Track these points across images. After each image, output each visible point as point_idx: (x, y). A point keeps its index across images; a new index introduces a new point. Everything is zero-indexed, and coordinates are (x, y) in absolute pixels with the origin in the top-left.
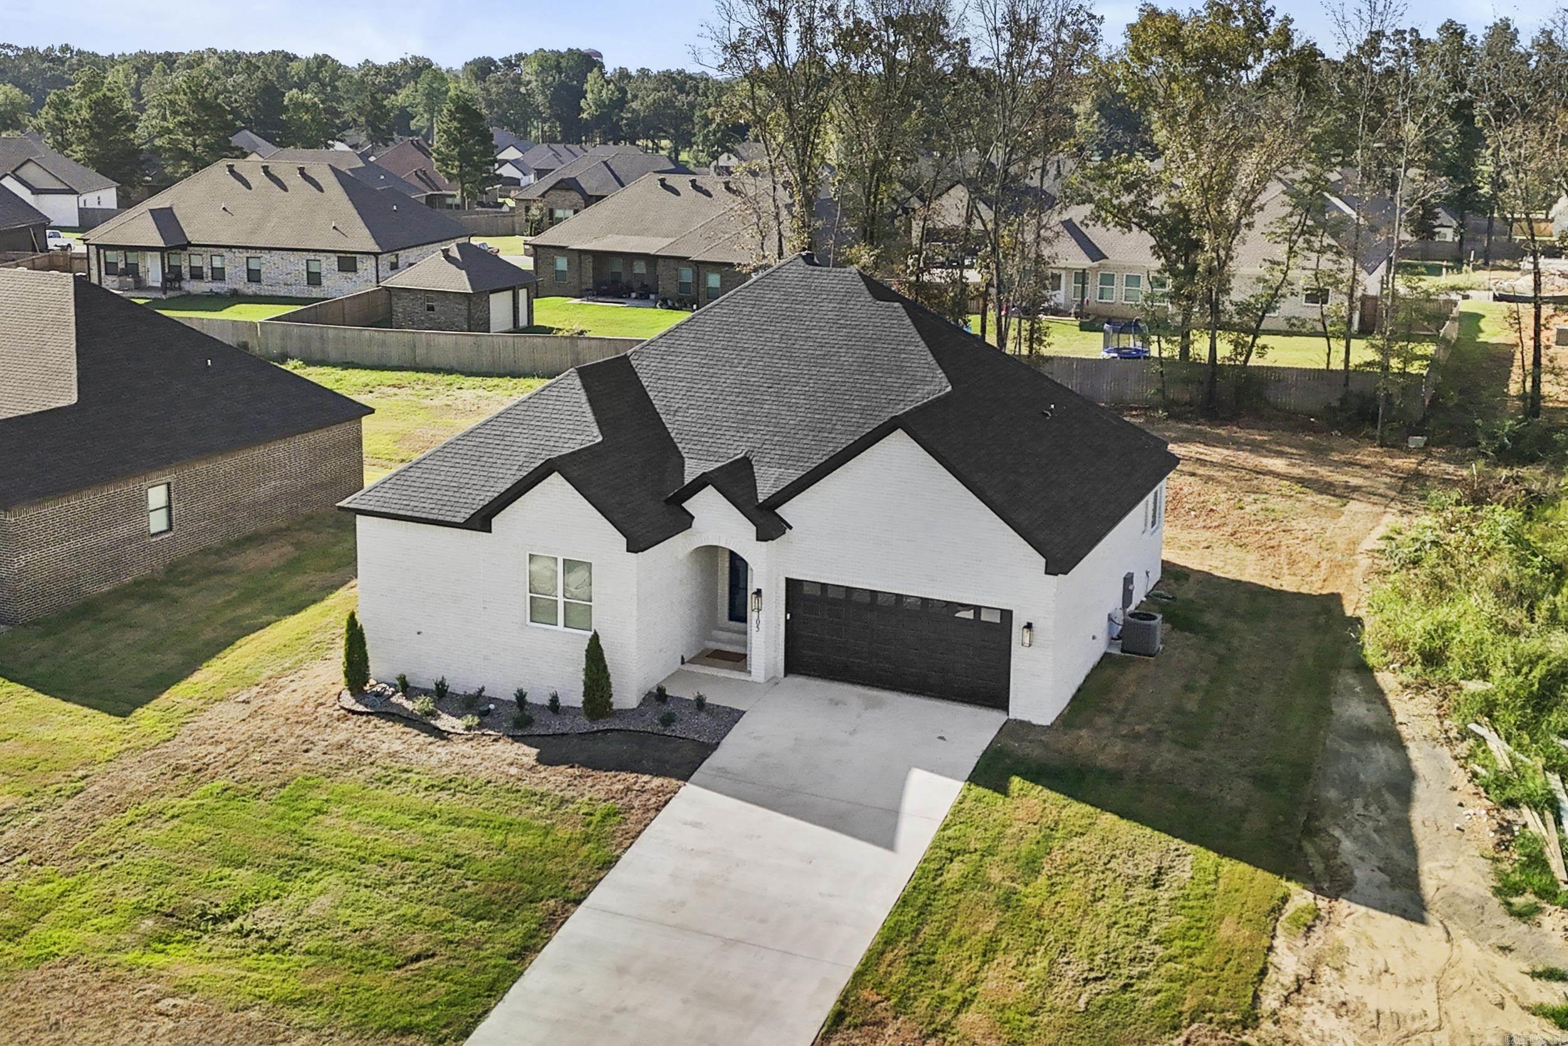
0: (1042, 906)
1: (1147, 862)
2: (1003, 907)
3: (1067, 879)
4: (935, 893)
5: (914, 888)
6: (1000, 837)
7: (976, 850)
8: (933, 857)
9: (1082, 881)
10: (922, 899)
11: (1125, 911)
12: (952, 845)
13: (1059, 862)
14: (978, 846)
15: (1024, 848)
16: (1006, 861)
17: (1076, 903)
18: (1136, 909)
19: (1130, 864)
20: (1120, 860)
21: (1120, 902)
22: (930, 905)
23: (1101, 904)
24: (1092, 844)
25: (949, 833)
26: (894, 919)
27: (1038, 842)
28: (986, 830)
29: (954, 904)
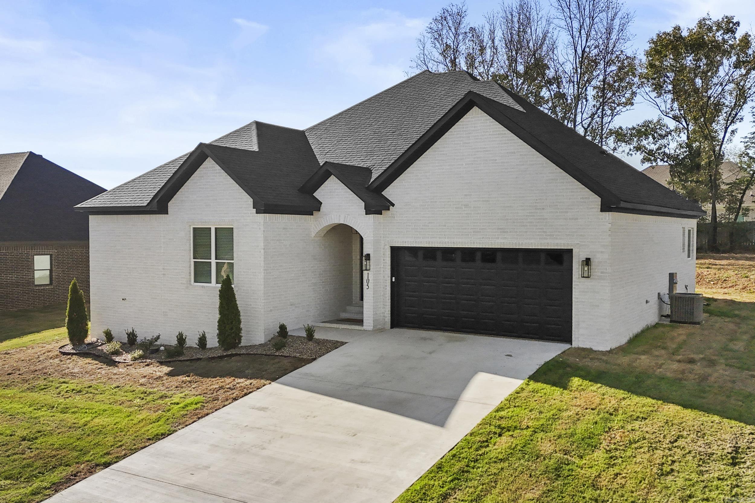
0: (599, 476)
1: (720, 442)
2: (551, 475)
3: (629, 453)
4: (476, 461)
5: (454, 456)
6: (554, 418)
7: (528, 427)
8: (481, 431)
9: (647, 456)
10: (459, 466)
11: (703, 484)
12: (504, 423)
13: (619, 438)
14: (530, 424)
15: (581, 427)
16: (560, 437)
17: (640, 475)
18: (715, 483)
19: (700, 443)
20: (689, 440)
21: (694, 476)
22: (468, 472)
23: (670, 478)
24: (655, 426)
25: (502, 413)
26: (423, 483)
27: (596, 423)
28: (541, 412)
29: (495, 471)
